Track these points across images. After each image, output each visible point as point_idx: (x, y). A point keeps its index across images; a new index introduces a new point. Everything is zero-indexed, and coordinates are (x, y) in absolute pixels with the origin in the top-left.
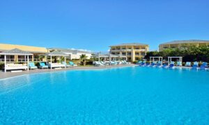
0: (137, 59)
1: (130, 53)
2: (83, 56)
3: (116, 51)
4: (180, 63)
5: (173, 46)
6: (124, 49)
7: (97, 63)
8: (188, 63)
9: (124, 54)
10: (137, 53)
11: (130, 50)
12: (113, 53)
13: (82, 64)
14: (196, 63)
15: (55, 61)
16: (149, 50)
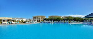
0: (42, 21)
1: (40, 19)
2: (22, 20)
3: (35, 18)
4: (52, 22)
5: (52, 17)
6: (38, 17)
7: (26, 22)
8: (54, 22)
9: (37, 19)
10: (42, 19)
11: (39, 18)
12: (34, 19)
13: (22, 23)
14: (56, 22)
15: (14, 22)
16: (45, 18)
